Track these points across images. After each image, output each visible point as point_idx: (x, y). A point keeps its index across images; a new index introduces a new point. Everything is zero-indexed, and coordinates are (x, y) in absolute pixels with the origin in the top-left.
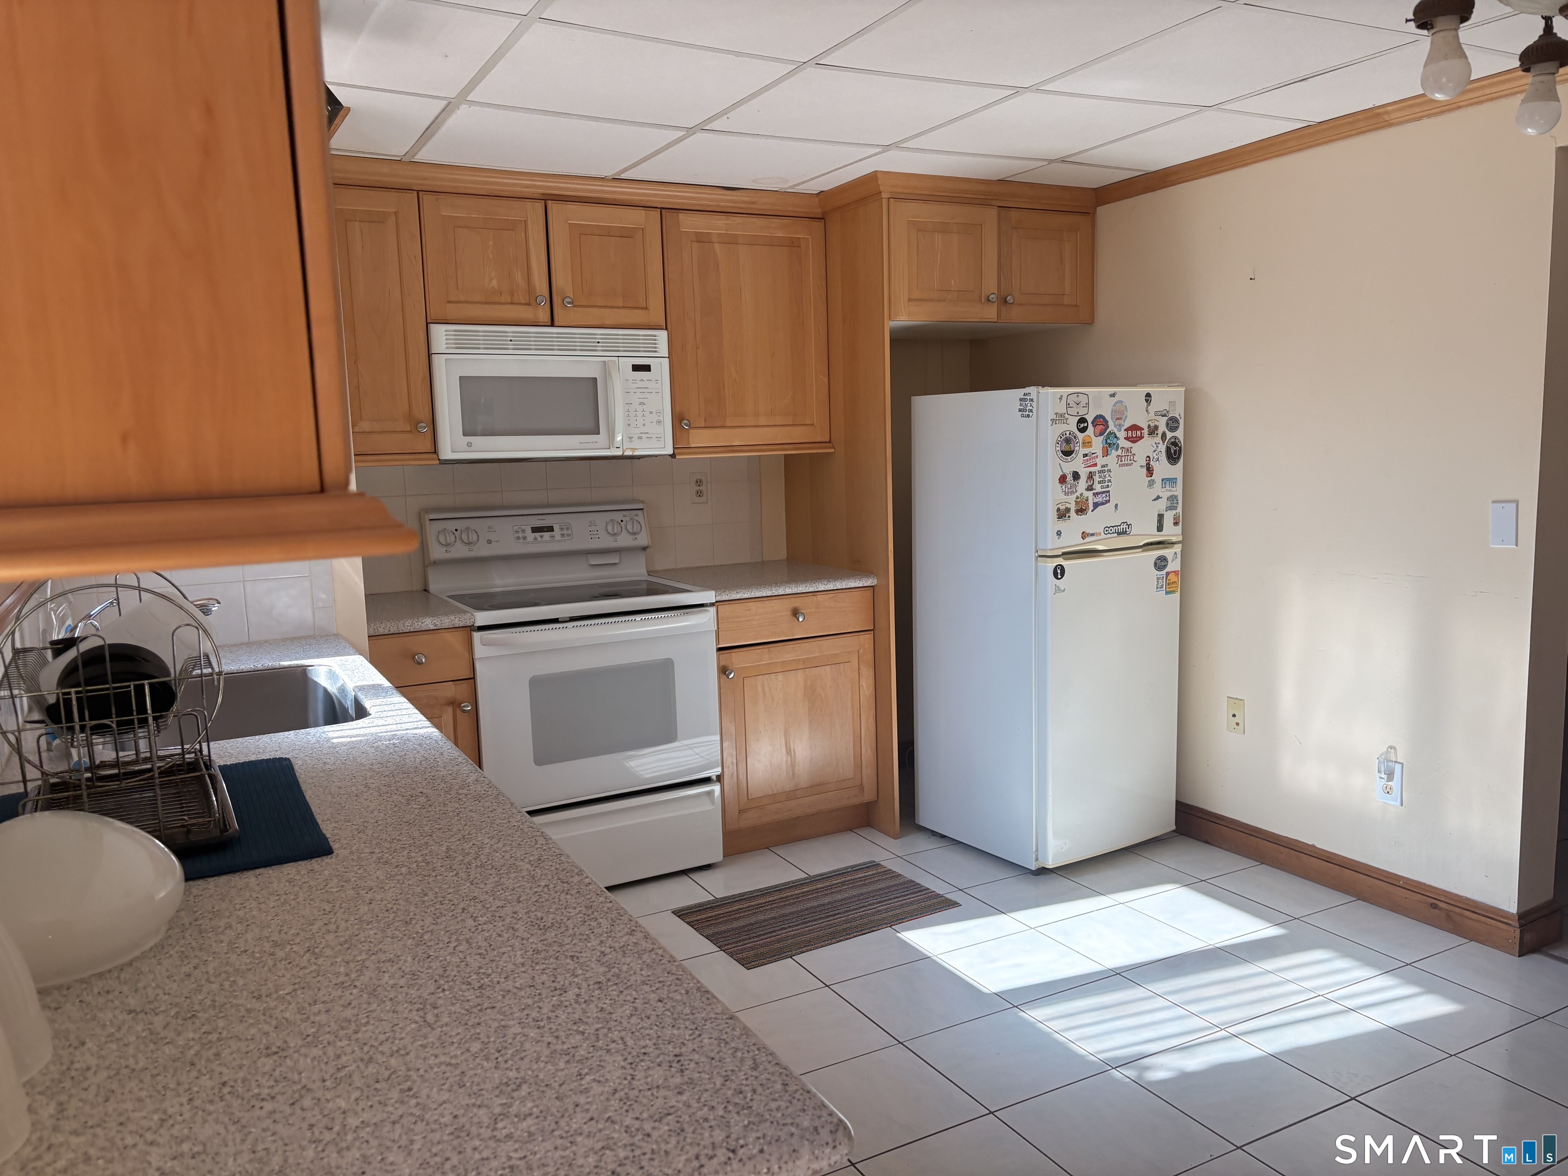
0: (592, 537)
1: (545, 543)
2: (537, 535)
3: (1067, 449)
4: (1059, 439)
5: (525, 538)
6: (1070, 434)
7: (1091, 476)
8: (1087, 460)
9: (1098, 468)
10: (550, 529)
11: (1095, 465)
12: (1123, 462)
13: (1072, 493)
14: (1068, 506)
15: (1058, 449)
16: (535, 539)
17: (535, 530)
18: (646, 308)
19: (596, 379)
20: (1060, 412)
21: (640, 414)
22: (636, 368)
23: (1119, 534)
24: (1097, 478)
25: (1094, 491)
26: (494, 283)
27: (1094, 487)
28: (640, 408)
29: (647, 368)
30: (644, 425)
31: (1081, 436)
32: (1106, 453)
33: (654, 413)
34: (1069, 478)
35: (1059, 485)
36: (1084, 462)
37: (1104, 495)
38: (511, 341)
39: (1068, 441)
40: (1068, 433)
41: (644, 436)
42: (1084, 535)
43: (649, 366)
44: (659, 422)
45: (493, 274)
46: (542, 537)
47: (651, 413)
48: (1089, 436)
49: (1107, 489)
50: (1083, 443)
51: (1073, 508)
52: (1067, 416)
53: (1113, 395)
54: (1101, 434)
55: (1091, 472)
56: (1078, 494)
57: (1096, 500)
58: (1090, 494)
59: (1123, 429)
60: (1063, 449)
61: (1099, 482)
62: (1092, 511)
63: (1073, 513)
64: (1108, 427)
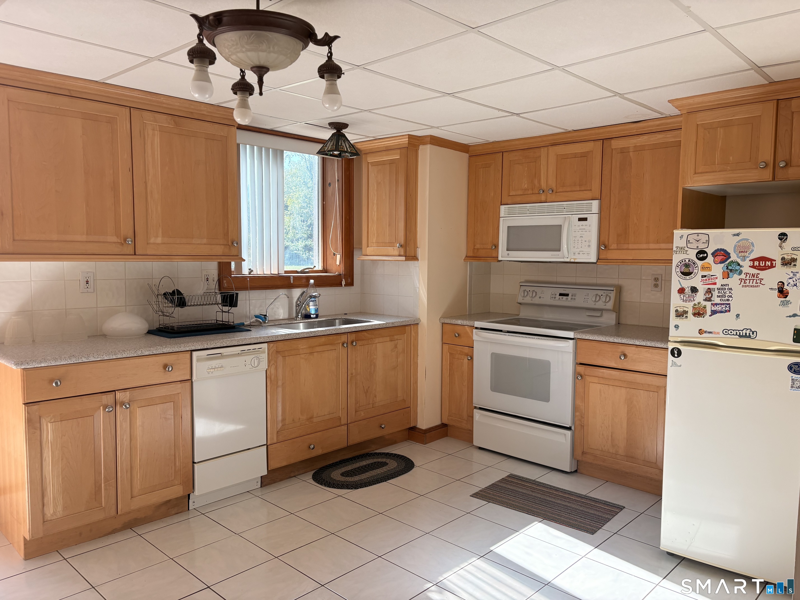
0: (584, 301)
1: (564, 301)
2: (561, 297)
3: (687, 270)
4: (679, 264)
5: (555, 298)
6: (689, 261)
7: (709, 291)
8: (706, 280)
9: (718, 286)
10: (567, 295)
11: (715, 284)
12: (747, 284)
13: (690, 301)
14: (686, 309)
15: (679, 270)
16: (559, 299)
17: (561, 295)
18: (591, 190)
19: (561, 225)
20: (680, 246)
21: (580, 242)
22: (580, 219)
23: (740, 336)
24: (716, 293)
25: (712, 302)
26: (526, 186)
27: (712, 299)
28: (580, 239)
29: (585, 219)
30: (581, 247)
31: (700, 263)
32: (726, 275)
33: (587, 241)
34: (688, 291)
35: (678, 295)
36: (702, 280)
37: (723, 306)
38: (528, 210)
39: (687, 266)
40: (687, 260)
41: (581, 253)
42: (701, 332)
43: (587, 218)
44: (589, 246)
45: (526, 182)
46: (562, 298)
47: (585, 241)
48: (709, 264)
49: (727, 302)
50: (702, 268)
51: (690, 311)
52: (686, 249)
53: (738, 235)
54: (722, 262)
55: (710, 289)
56: (696, 302)
57: (713, 308)
58: (708, 304)
59: (748, 259)
60: (682, 270)
61: (718, 296)
62: (710, 316)
63: (690, 315)
64: (730, 257)
